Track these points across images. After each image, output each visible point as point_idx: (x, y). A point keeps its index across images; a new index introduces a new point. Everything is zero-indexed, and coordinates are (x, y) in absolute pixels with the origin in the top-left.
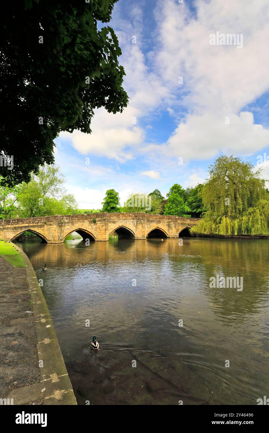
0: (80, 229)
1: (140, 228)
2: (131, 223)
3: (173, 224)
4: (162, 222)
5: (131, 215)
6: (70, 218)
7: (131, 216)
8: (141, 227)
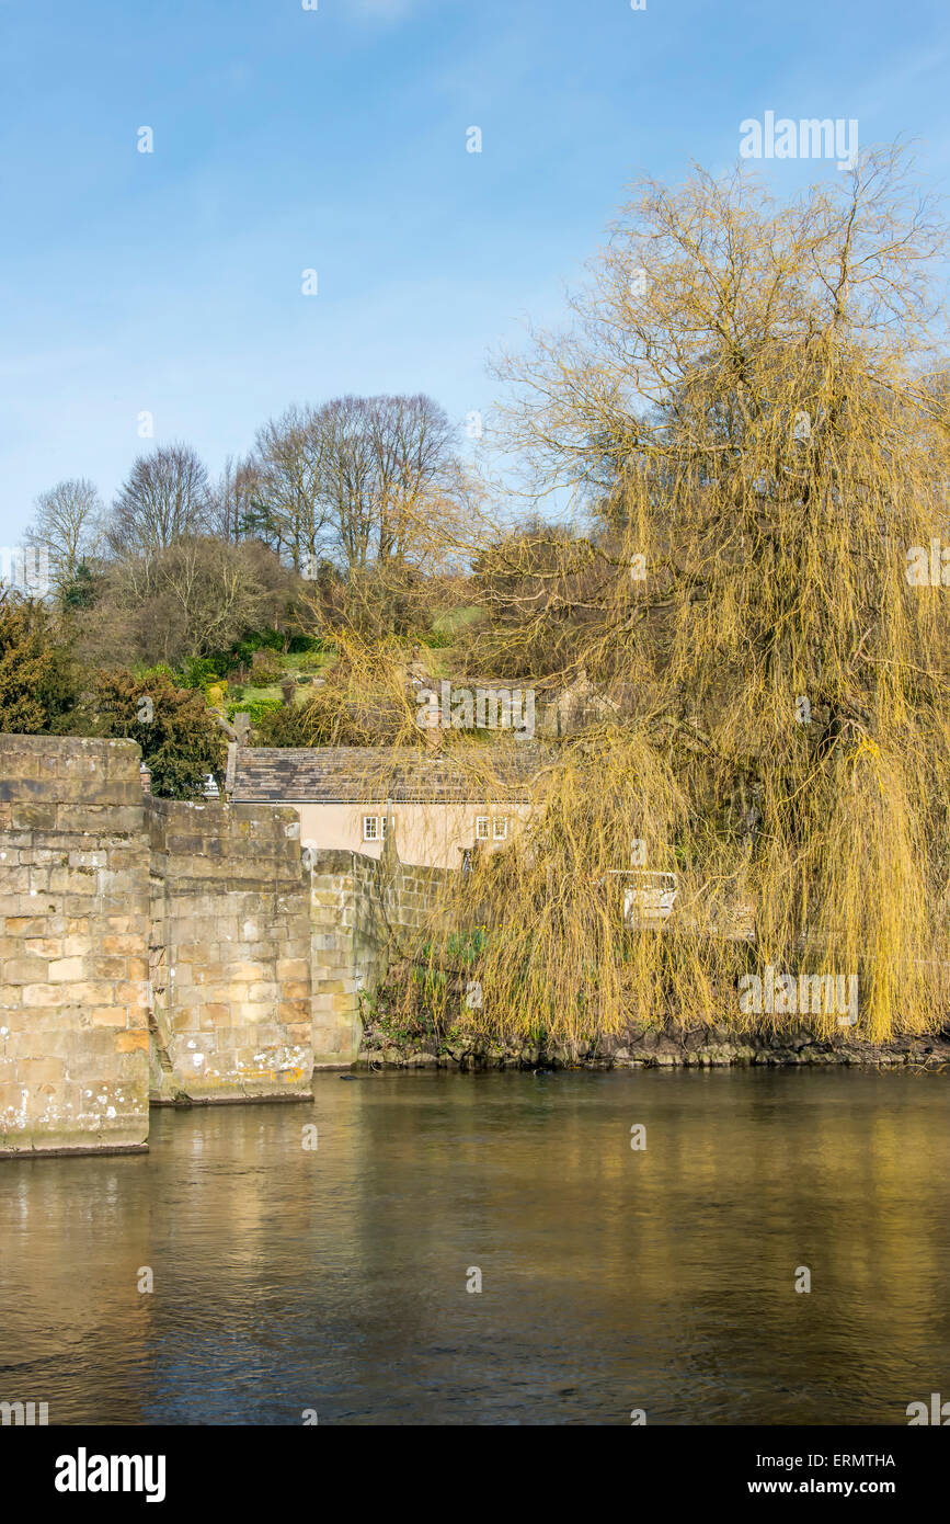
1: (56, 973)
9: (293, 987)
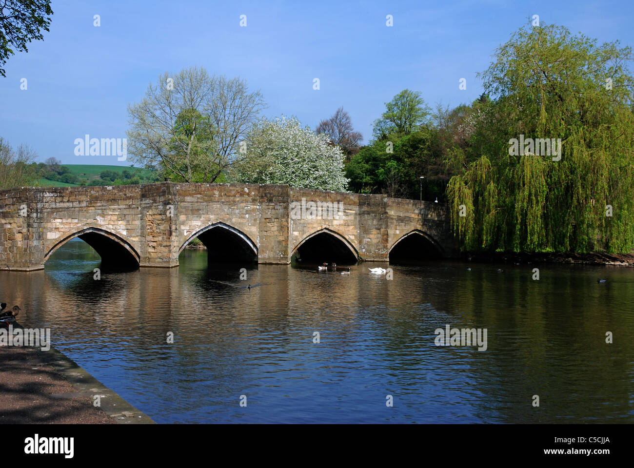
0: (92, 228)
1: (272, 229)
2: (247, 216)
3: (373, 219)
5: (246, 190)
6: (63, 197)
7: (248, 194)
8: (275, 228)
9: (384, 235)
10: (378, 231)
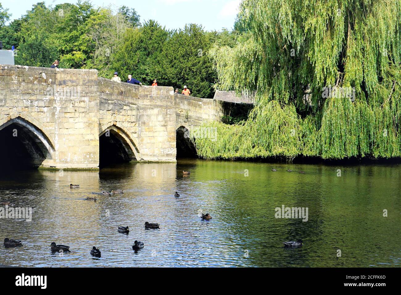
2: (45, 109)
3: (158, 115)
4: (125, 107)
5: (44, 75)
7: (46, 81)
9: (171, 133)
10: (164, 128)
